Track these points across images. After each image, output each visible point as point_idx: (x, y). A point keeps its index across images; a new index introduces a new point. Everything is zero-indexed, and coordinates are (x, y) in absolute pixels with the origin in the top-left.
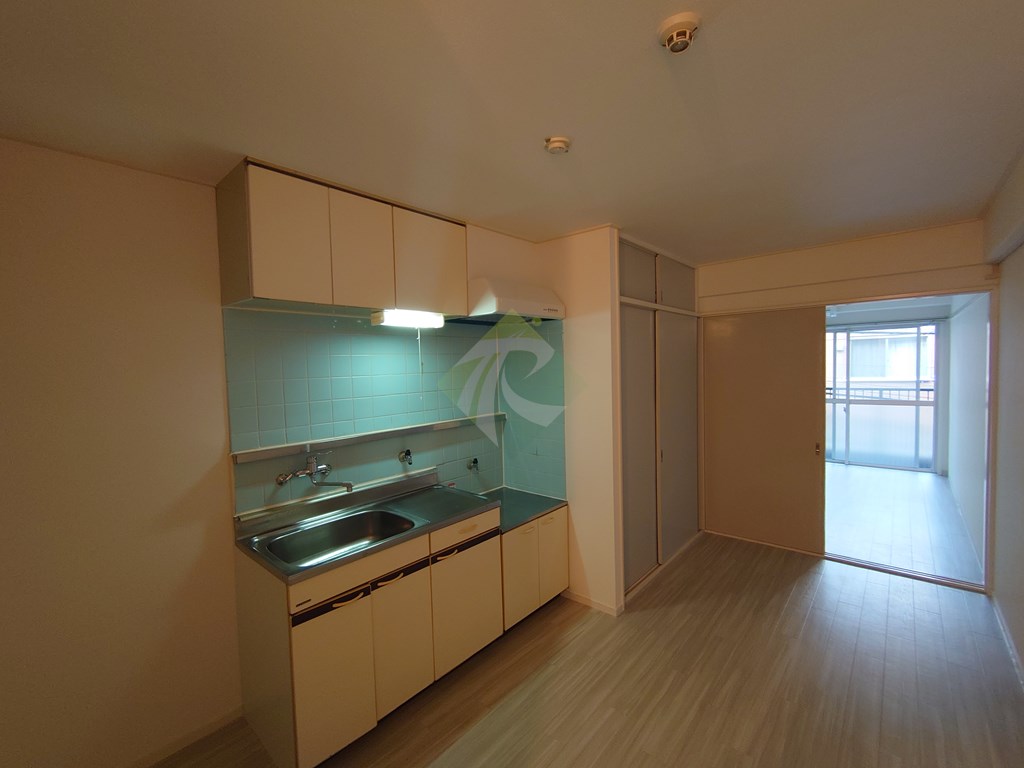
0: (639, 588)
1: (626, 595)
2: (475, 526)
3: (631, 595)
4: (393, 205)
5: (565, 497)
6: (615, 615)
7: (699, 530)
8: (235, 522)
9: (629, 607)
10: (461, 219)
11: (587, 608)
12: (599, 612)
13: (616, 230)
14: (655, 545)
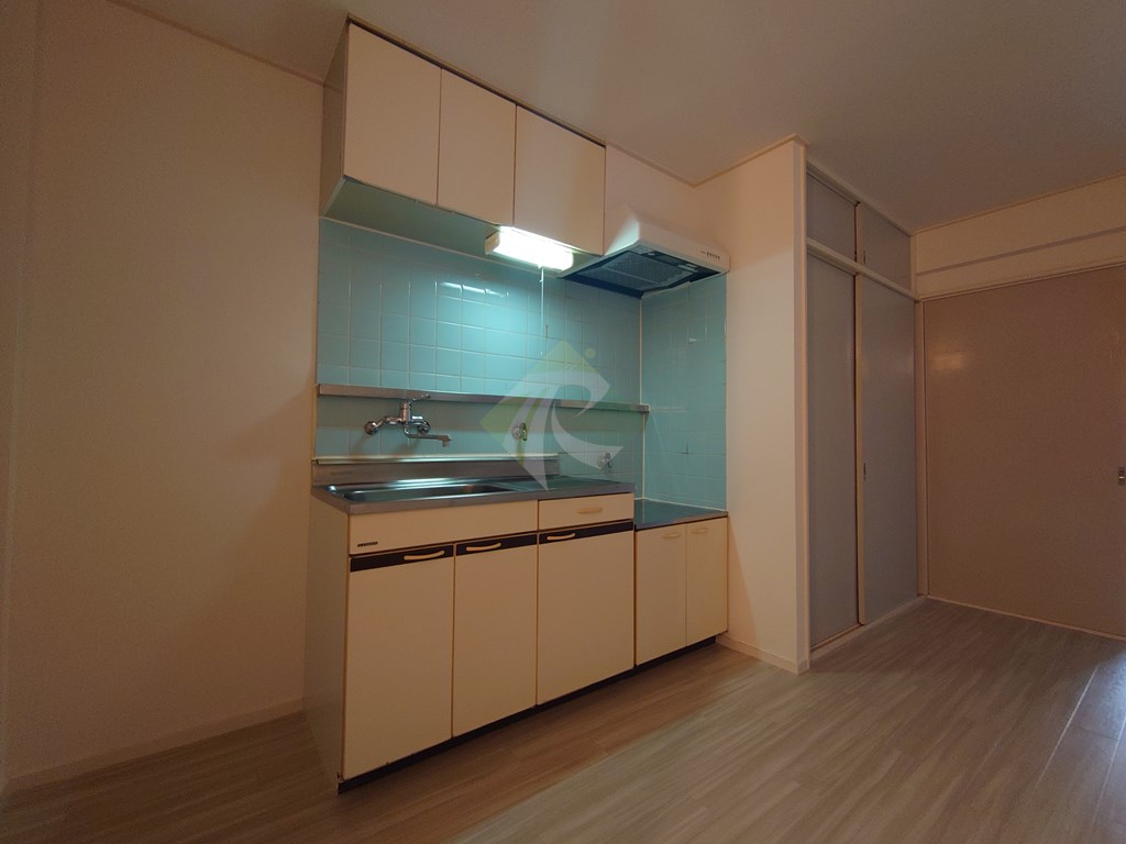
0: (832, 646)
1: (812, 651)
2: (600, 510)
3: (819, 654)
4: (517, 104)
5: (725, 508)
6: (795, 671)
7: (919, 595)
8: (312, 465)
9: (817, 667)
10: (599, 137)
11: (752, 660)
12: (772, 667)
13: (802, 149)
14: (854, 598)
